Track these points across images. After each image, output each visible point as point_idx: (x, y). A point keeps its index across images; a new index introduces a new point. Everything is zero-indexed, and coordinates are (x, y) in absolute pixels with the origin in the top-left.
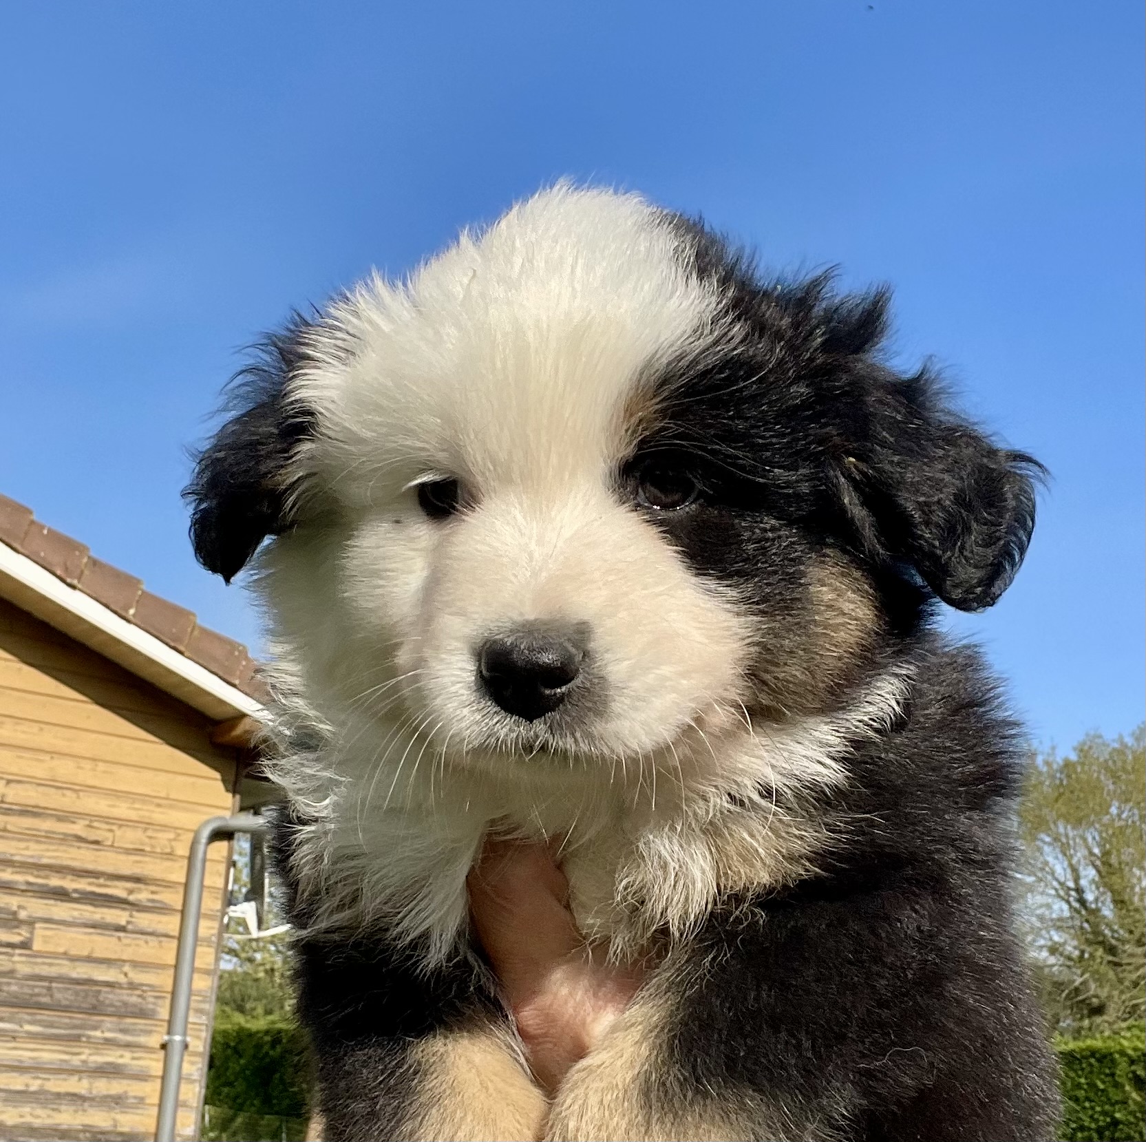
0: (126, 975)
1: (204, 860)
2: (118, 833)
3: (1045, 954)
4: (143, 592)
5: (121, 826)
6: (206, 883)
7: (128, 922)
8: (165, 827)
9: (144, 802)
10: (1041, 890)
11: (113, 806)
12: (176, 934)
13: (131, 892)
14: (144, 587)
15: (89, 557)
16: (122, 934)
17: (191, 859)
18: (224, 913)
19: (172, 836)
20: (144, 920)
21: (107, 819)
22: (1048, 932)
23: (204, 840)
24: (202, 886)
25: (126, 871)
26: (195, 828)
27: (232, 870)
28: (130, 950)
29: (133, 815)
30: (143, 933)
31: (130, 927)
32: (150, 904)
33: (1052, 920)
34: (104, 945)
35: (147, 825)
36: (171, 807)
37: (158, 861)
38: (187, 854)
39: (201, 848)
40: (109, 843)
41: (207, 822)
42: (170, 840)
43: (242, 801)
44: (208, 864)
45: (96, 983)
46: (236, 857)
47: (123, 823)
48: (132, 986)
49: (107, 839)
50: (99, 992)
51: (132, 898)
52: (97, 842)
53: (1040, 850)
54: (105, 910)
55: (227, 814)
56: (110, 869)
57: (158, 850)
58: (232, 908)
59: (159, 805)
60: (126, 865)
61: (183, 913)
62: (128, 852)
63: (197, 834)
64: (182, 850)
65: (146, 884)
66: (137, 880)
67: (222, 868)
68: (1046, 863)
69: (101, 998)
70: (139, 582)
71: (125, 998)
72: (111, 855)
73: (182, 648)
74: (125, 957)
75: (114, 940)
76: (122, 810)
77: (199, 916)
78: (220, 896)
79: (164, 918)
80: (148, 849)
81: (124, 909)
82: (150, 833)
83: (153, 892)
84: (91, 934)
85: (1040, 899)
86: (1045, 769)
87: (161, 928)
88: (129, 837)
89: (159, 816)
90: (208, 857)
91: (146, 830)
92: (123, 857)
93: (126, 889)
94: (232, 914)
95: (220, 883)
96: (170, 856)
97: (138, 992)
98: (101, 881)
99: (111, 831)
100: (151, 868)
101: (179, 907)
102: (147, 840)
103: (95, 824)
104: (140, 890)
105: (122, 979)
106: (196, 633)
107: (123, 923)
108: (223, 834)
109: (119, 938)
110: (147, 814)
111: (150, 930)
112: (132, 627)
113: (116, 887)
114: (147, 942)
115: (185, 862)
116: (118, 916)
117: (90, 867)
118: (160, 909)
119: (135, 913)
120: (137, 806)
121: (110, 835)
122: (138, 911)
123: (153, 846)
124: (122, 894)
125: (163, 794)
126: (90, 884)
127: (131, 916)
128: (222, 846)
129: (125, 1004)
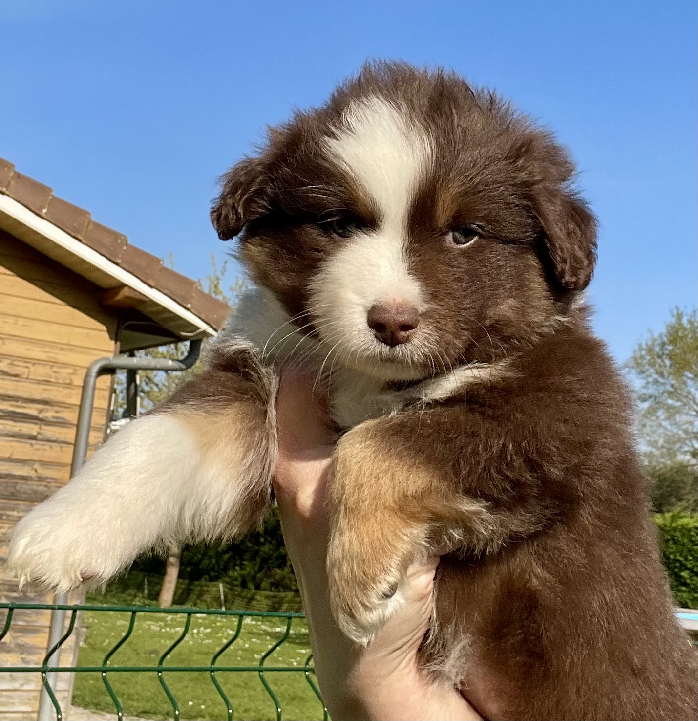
0: (36, 471)
1: (94, 388)
2: (32, 369)
3: (688, 457)
4: (53, 197)
5: (34, 364)
6: (95, 404)
7: (39, 433)
8: (65, 365)
9: (51, 347)
10: (685, 411)
11: (29, 350)
12: (73, 441)
13: (41, 411)
14: (53, 193)
15: (15, 172)
16: (33, 442)
17: (84, 388)
18: (107, 427)
19: (71, 371)
20: (50, 432)
21: (25, 360)
22: (691, 442)
23: (94, 374)
24: (92, 407)
25: (38, 396)
26: (87, 365)
27: (114, 396)
28: (39, 453)
29: (43, 356)
30: (48, 441)
31: (39, 437)
32: (54, 420)
33: (693, 433)
34: (21, 450)
35: (53, 363)
36: (71, 350)
37: (61, 389)
38: (81, 384)
39: (92, 380)
40: (25, 376)
41: (96, 362)
42: (70, 374)
43: (121, 346)
44: (96, 392)
45: (14, 477)
46: (116, 386)
47: (36, 362)
48: (40, 479)
49: (24, 373)
50: (16, 483)
51: (41, 416)
52: (16, 376)
53: (685, 383)
54: (21, 424)
55: (111, 356)
56: (25, 395)
57: (61, 381)
58: (114, 423)
59: (62, 349)
60: (38, 392)
61: (78, 426)
62: (39, 382)
63: (89, 370)
64: (78, 381)
65: (52, 406)
66: (45, 402)
67: (107, 394)
68: (689, 393)
69: (18, 488)
70: (50, 190)
71: (35, 488)
72: (27, 385)
73: (81, 238)
74: (35, 458)
75: (28, 446)
76: (36, 353)
77: (89, 428)
78: (104, 414)
79: (64, 430)
80: (53, 380)
81: (36, 424)
82: (55, 369)
83: (57, 412)
84: (11, 441)
85: (685, 418)
86: (689, 326)
87: (62, 437)
88: (41, 372)
89: (62, 357)
90: (97, 386)
91: (52, 366)
92: (35, 386)
93: (37, 409)
94: (113, 428)
95: (105, 405)
96: (69, 385)
97: (44, 484)
98: (20, 403)
99: (27, 367)
100: (55, 394)
101: (75, 422)
102: (53, 374)
103: (16, 363)
104: (47, 410)
105: (32, 474)
106: (91, 227)
107: (35, 433)
108: (108, 370)
109: (32, 445)
110: (52, 355)
111: (54, 439)
112: (45, 222)
113: (30, 408)
114: (51, 447)
115: (80, 391)
116: (31, 429)
117: (11, 393)
118: (61, 423)
119: (43, 427)
120: (46, 349)
121: (26, 370)
122: (46, 425)
123: (56, 378)
124: (34, 412)
125: (65, 341)
126: (12, 406)
127: (41, 429)
128: (106, 379)
129: (35, 492)
